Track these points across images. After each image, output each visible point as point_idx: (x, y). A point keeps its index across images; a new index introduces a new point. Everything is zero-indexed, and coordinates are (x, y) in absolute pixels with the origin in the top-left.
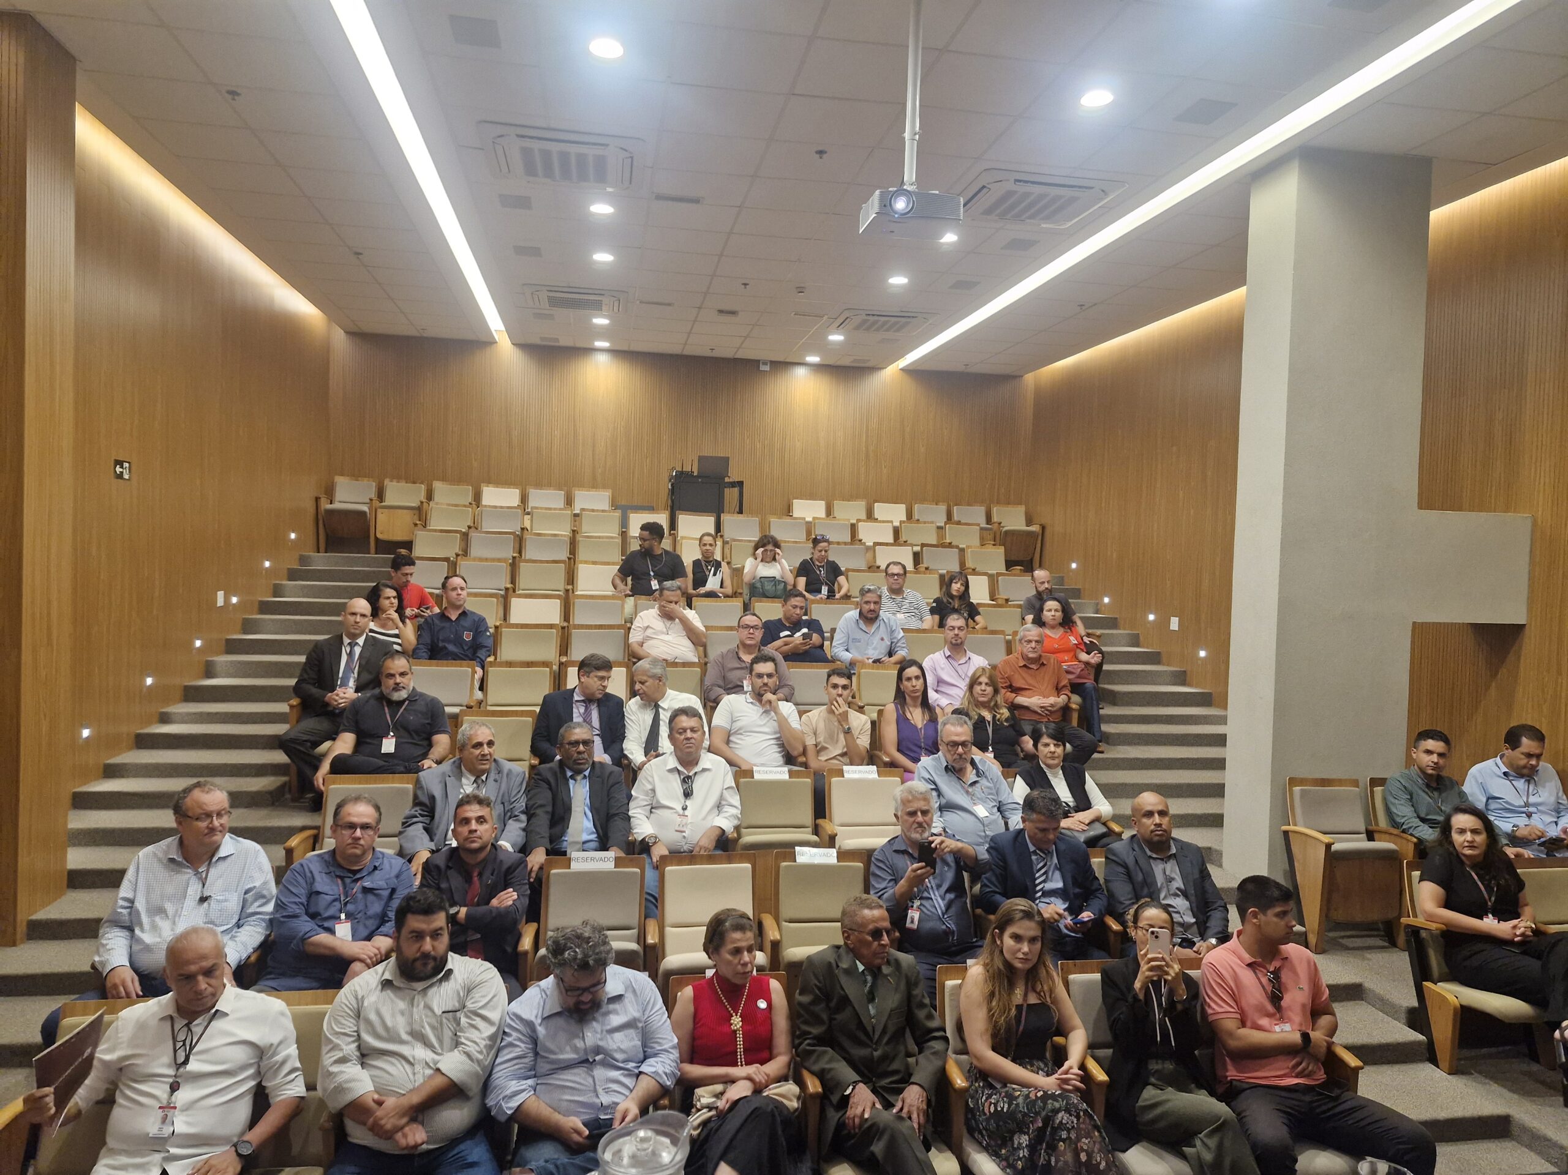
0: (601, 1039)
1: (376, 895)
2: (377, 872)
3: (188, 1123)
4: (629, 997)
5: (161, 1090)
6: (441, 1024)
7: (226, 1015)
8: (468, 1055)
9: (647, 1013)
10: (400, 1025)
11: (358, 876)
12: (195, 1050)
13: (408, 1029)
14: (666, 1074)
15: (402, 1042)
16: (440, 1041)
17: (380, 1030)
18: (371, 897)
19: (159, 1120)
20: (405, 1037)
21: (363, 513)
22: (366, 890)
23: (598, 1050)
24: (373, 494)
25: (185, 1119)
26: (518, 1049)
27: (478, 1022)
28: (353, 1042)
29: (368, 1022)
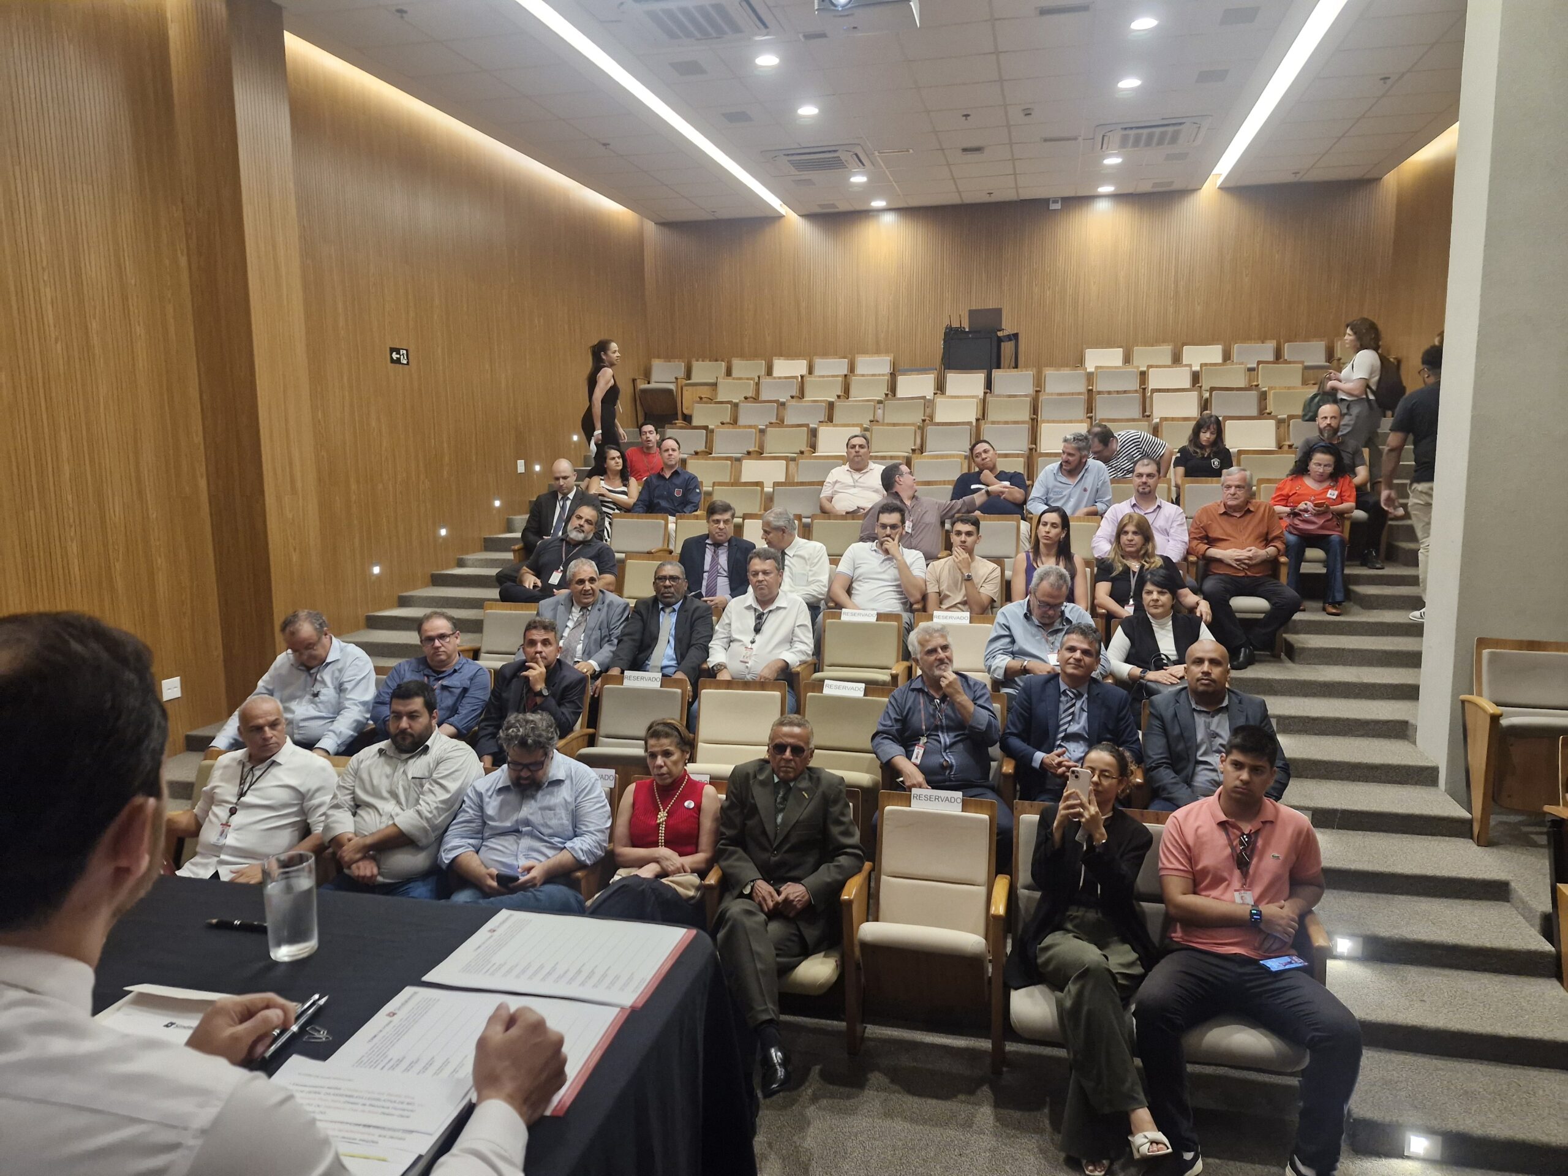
0: (531, 814)
1: (450, 692)
2: (456, 674)
3: (237, 839)
4: (567, 782)
5: (221, 812)
6: (410, 787)
7: (280, 764)
8: (419, 812)
9: (579, 800)
10: (383, 785)
11: (440, 676)
12: (252, 787)
13: (389, 789)
14: (582, 850)
15: (382, 798)
16: (407, 800)
17: (368, 786)
18: (446, 693)
19: (219, 834)
20: (385, 794)
21: (670, 391)
22: (444, 688)
23: (527, 823)
24: (681, 374)
25: (236, 836)
26: (467, 815)
27: (436, 788)
28: (350, 794)
29: (361, 780)
